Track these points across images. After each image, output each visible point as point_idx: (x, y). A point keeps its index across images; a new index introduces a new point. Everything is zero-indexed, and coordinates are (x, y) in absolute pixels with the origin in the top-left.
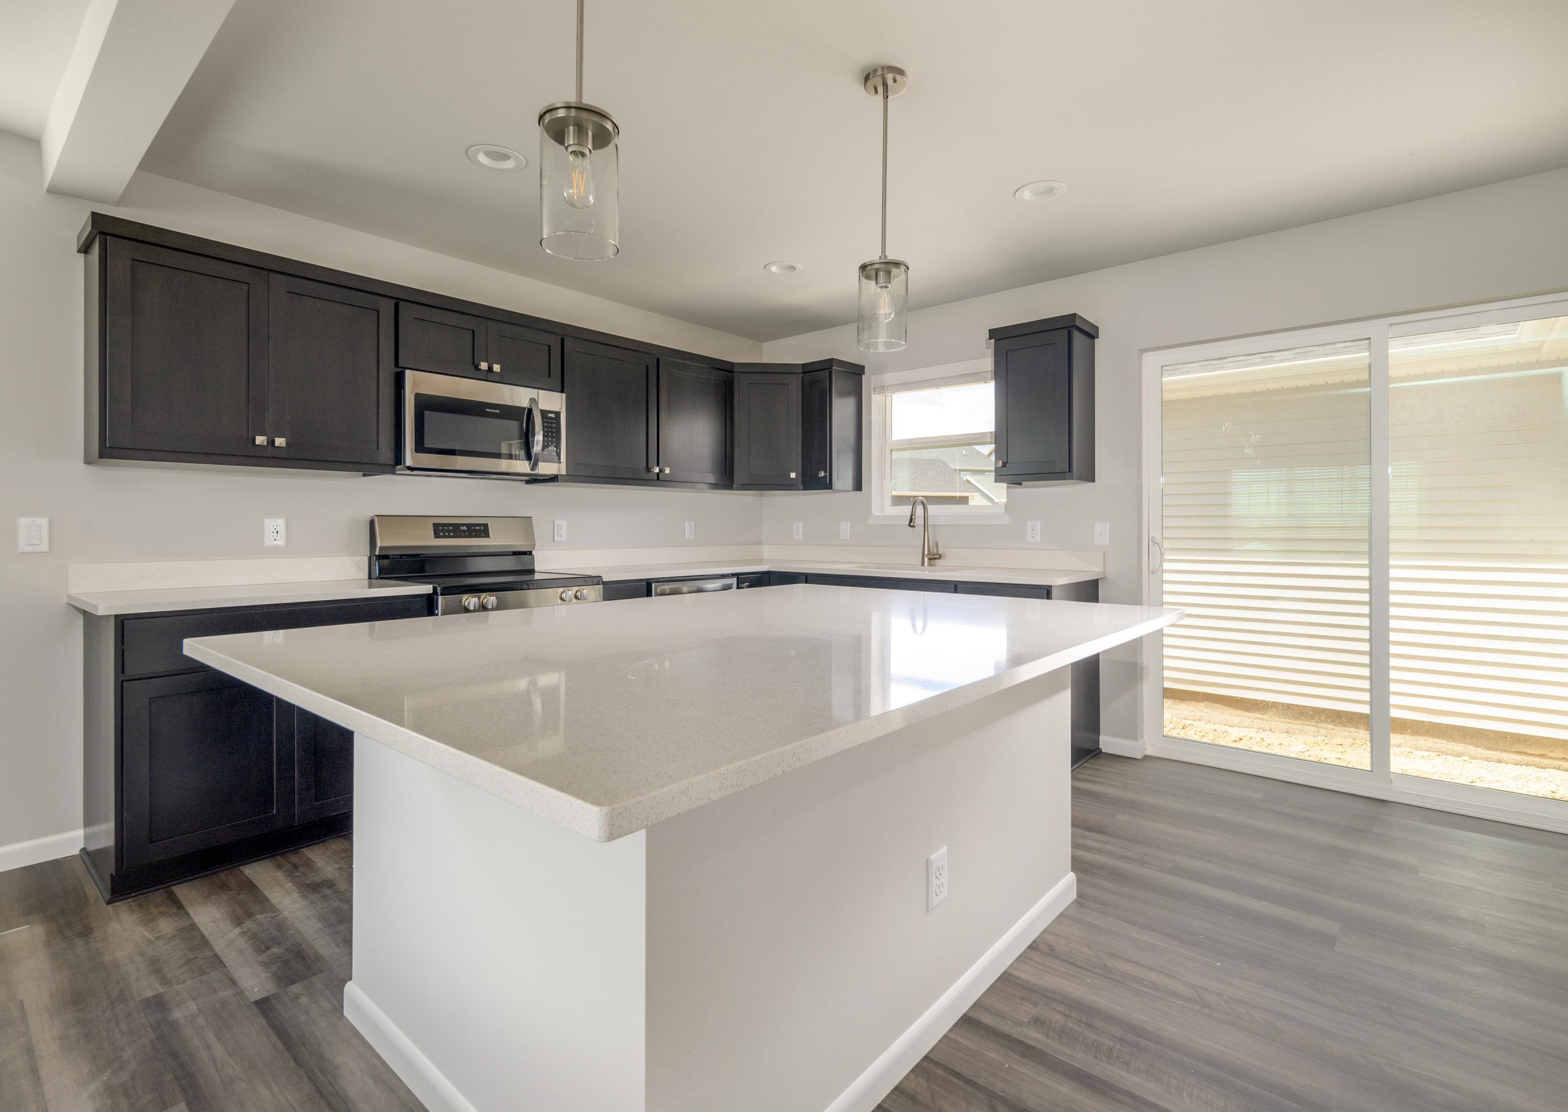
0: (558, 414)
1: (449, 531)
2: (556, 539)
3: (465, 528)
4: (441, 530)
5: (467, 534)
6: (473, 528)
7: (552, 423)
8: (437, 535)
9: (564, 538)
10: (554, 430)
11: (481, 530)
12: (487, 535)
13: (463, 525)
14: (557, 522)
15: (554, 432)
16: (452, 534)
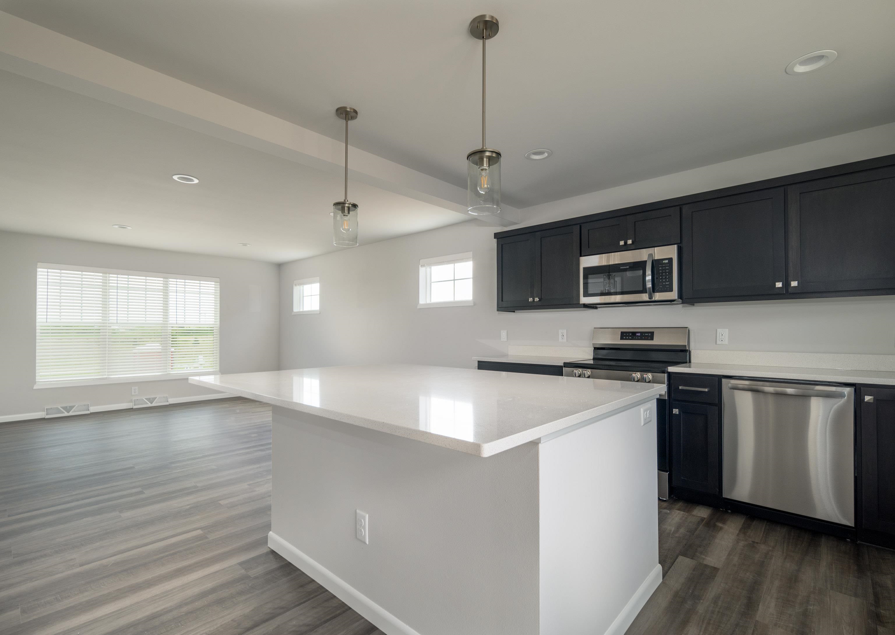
0: (670, 260)
1: (629, 336)
2: (718, 342)
3: (639, 334)
4: (624, 335)
5: (639, 338)
6: (644, 334)
7: (665, 267)
8: (622, 338)
9: (726, 342)
10: (667, 271)
11: (649, 335)
12: (652, 339)
13: (638, 332)
14: (719, 331)
15: (667, 272)
16: (630, 338)
